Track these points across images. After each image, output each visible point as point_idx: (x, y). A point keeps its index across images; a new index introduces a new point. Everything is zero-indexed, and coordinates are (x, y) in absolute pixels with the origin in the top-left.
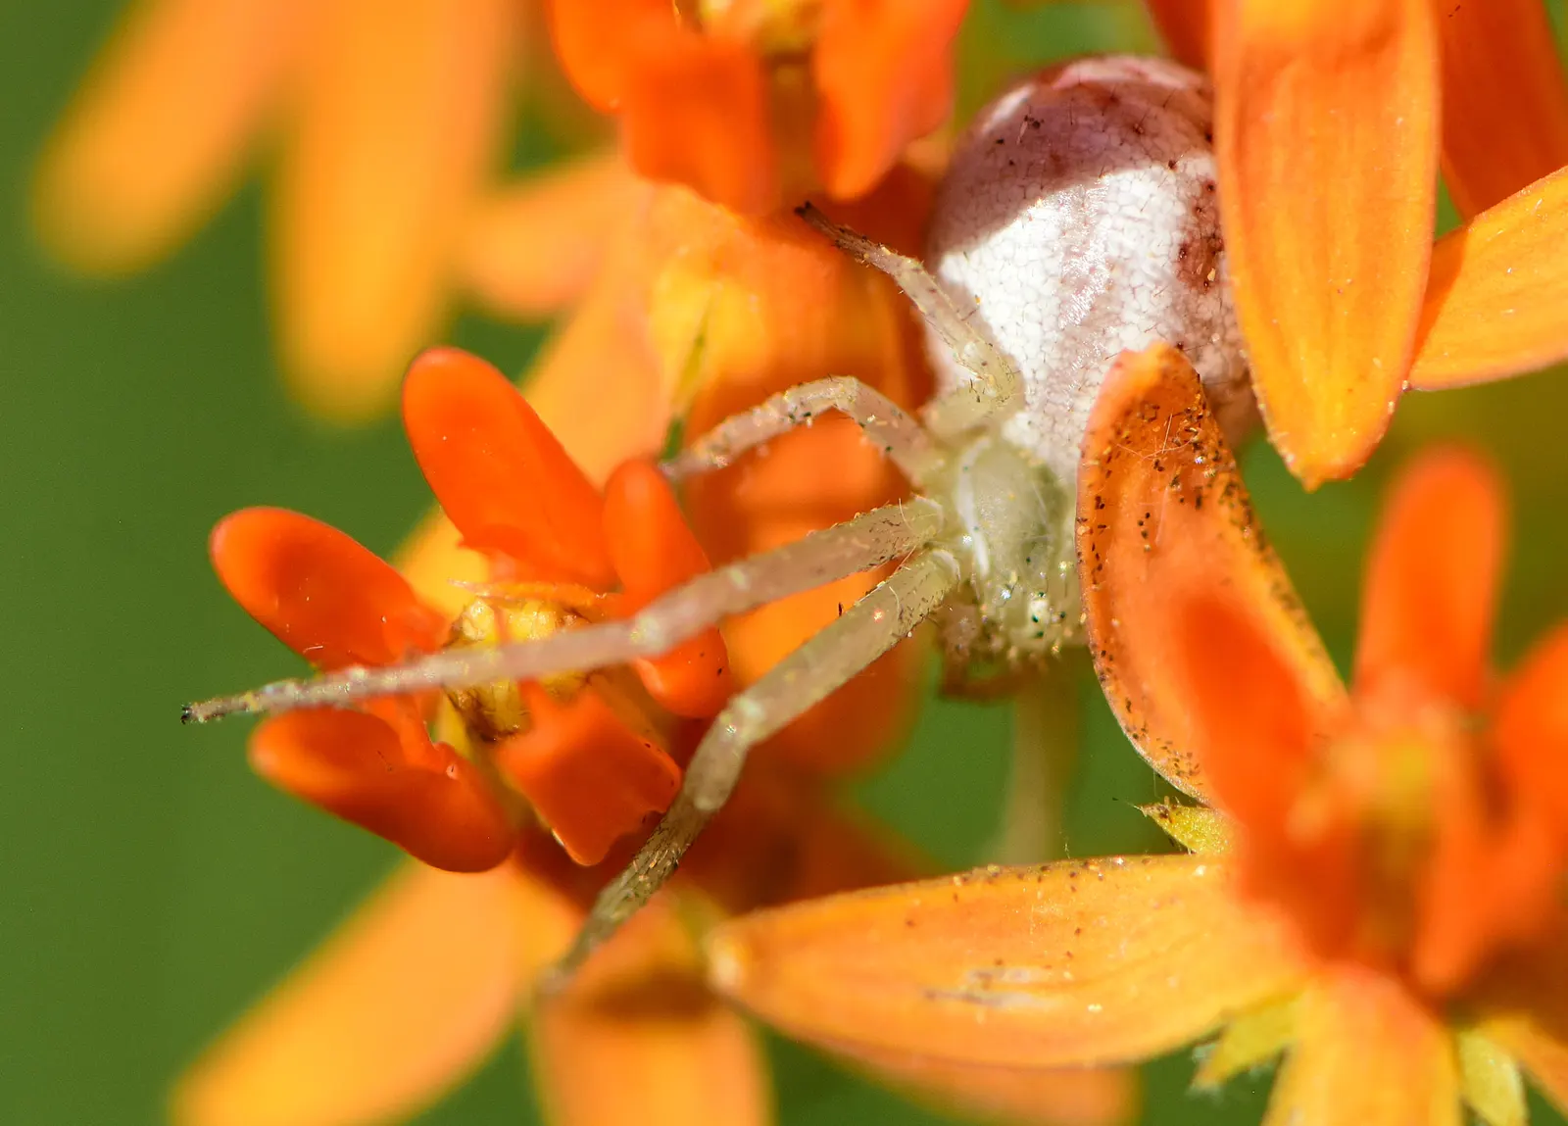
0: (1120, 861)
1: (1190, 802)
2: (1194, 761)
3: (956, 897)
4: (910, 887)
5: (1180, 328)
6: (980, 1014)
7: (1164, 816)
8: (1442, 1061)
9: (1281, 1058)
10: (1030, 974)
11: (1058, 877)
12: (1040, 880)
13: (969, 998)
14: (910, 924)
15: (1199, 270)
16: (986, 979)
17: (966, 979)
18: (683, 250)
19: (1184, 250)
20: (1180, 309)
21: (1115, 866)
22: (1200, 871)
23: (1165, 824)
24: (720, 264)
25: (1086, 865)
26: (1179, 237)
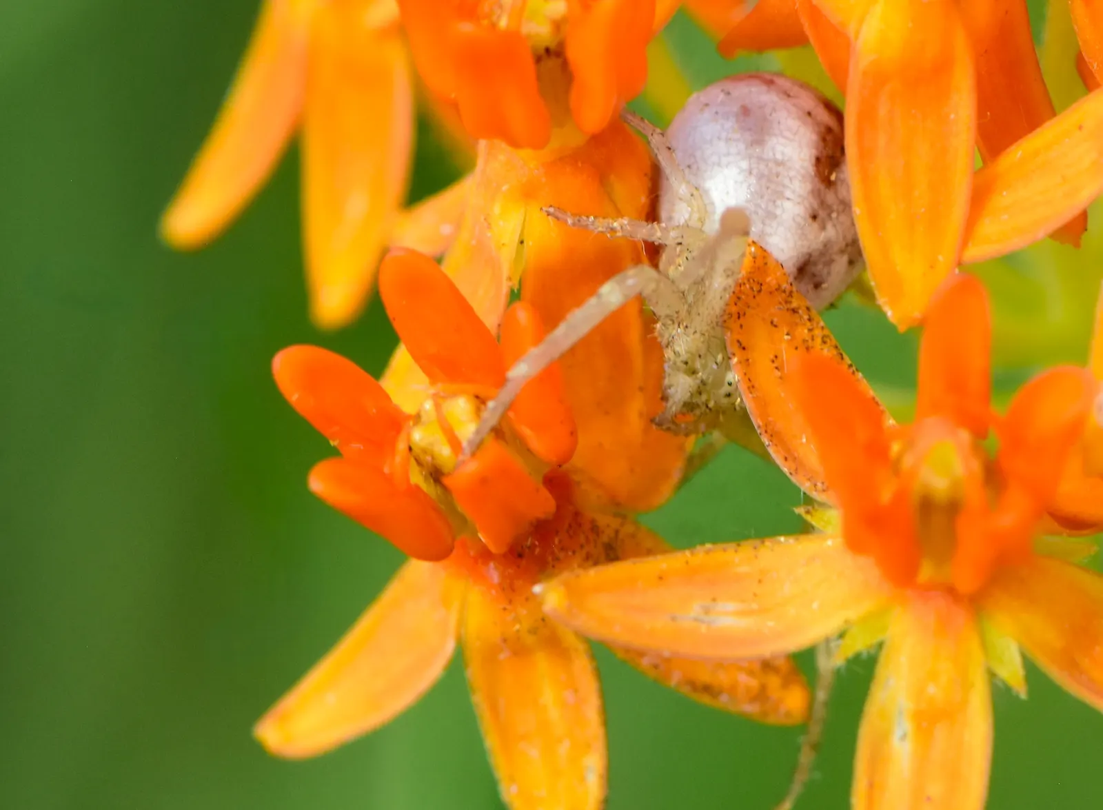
0: (782, 539)
1: (822, 505)
2: (826, 484)
3: (687, 563)
4: (659, 557)
5: (816, 206)
6: (703, 629)
7: (808, 512)
8: (974, 645)
9: (880, 645)
10: (731, 606)
11: (747, 549)
12: (736, 551)
13: (696, 620)
14: (661, 578)
15: (826, 174)
16: (707, 611)
17: (695, 609)
18: (505, 188)
19: (818, 160)
20: (816, 193)
21: (780, 542)
22: (829, 543)
23: (808, 518)
24: (528, 193)
25: (763, 542)
26: (814, 152)
